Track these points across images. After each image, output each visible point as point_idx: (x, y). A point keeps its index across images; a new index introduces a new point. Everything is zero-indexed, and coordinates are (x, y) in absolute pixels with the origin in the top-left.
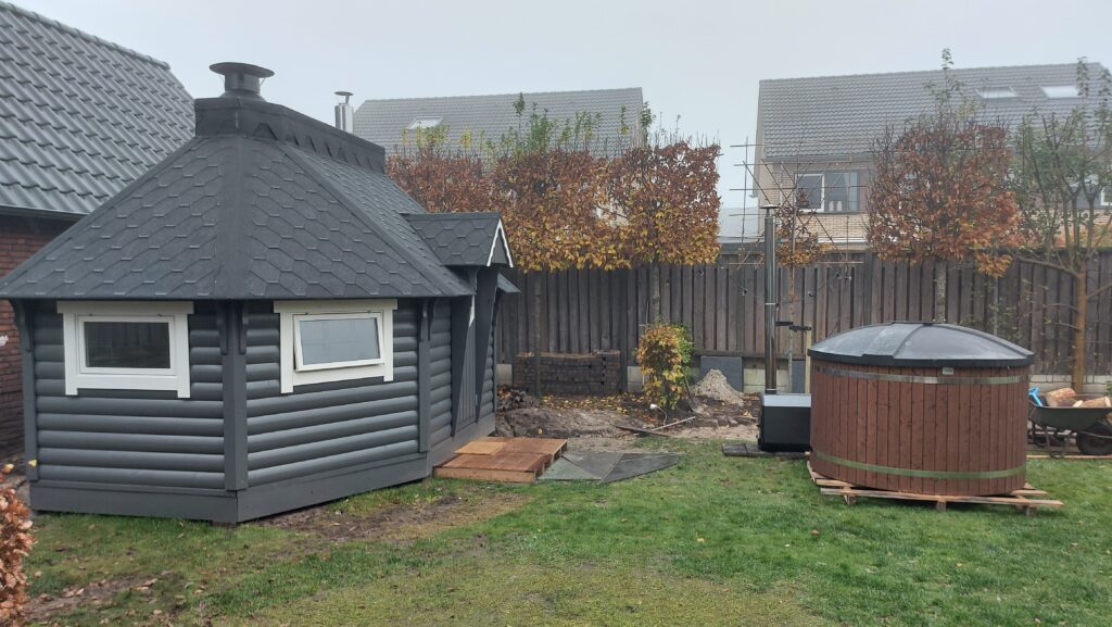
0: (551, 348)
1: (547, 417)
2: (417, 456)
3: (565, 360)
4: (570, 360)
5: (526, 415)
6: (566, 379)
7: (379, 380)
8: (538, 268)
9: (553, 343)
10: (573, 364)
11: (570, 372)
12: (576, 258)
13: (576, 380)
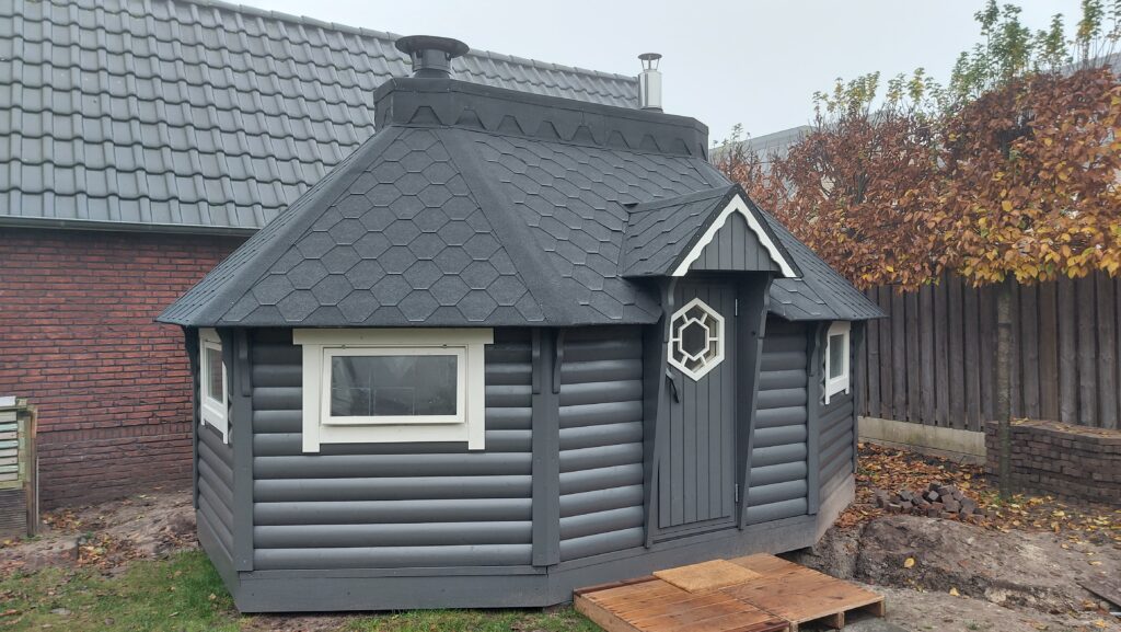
0: (1065, 416)
1: (939, 540)
2: (528, 570)
3: (1076, 439)
4: (1086, 440)
5: (902, 529)
6: (1076, 473)
7: (461, 447)
8: (996, 277)
9: (1067, 408)
10: (1090, 448)
11: (1086, 462)
12: (1064, 259)
13: (1097, 477)
